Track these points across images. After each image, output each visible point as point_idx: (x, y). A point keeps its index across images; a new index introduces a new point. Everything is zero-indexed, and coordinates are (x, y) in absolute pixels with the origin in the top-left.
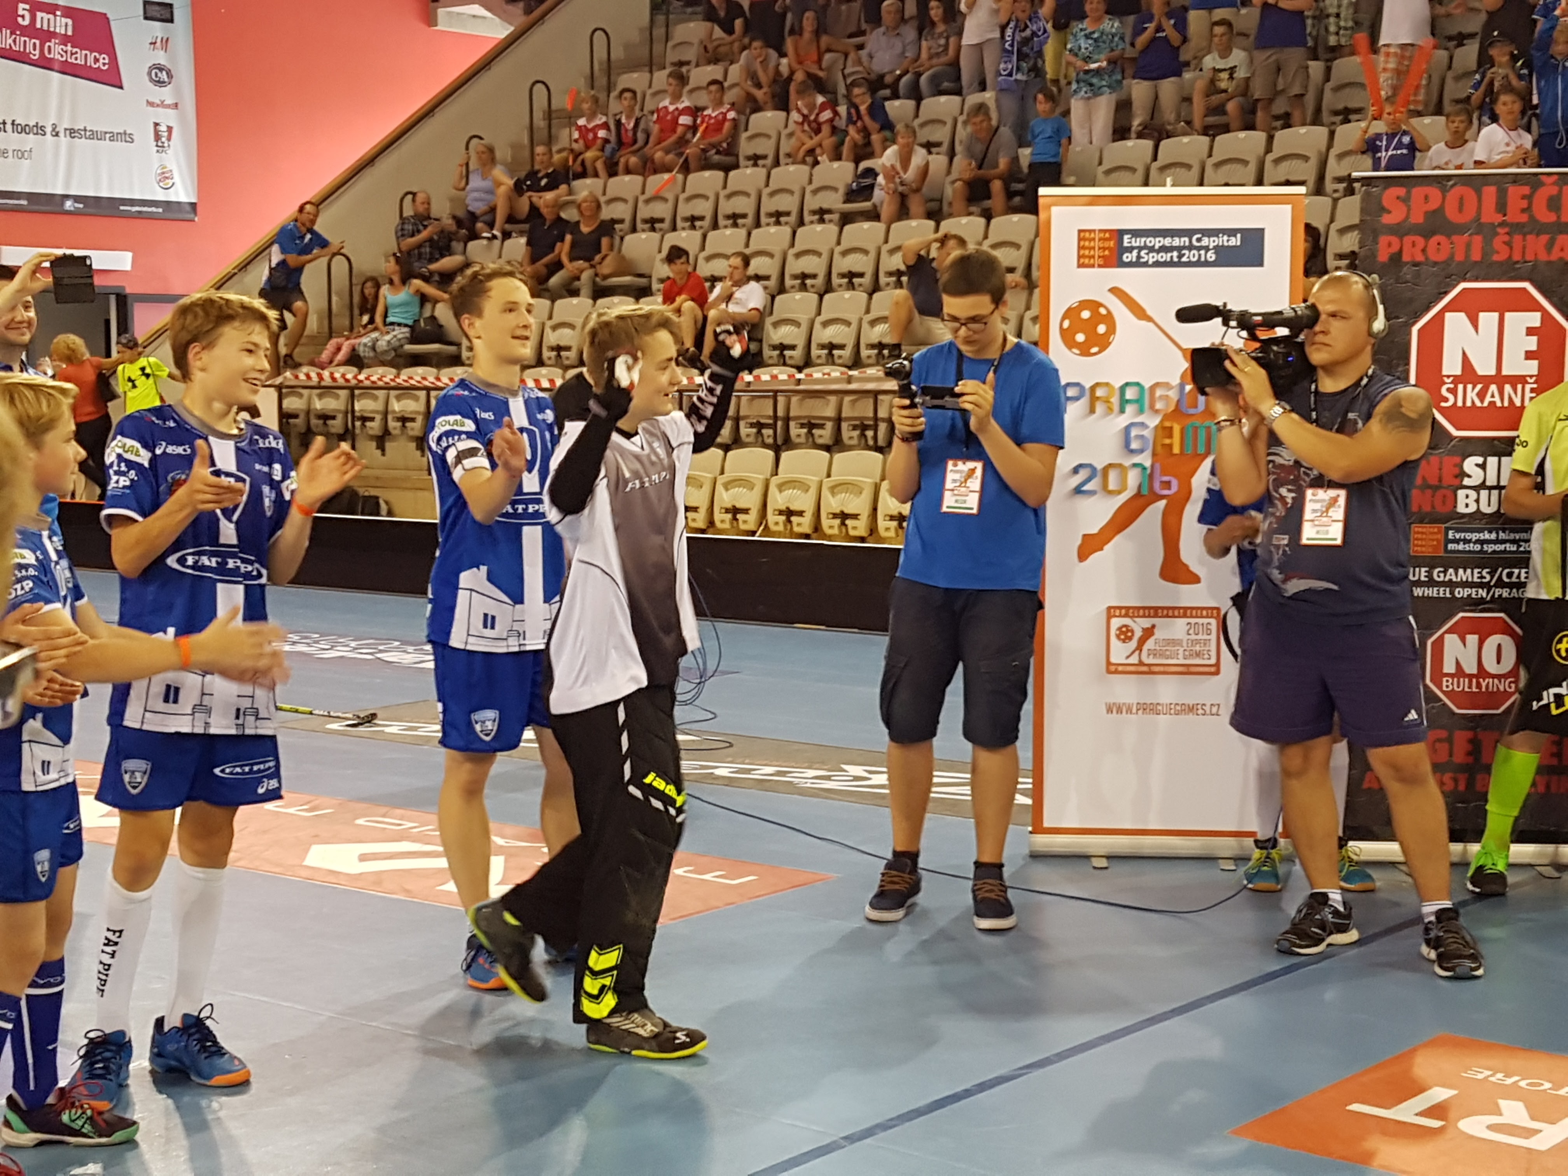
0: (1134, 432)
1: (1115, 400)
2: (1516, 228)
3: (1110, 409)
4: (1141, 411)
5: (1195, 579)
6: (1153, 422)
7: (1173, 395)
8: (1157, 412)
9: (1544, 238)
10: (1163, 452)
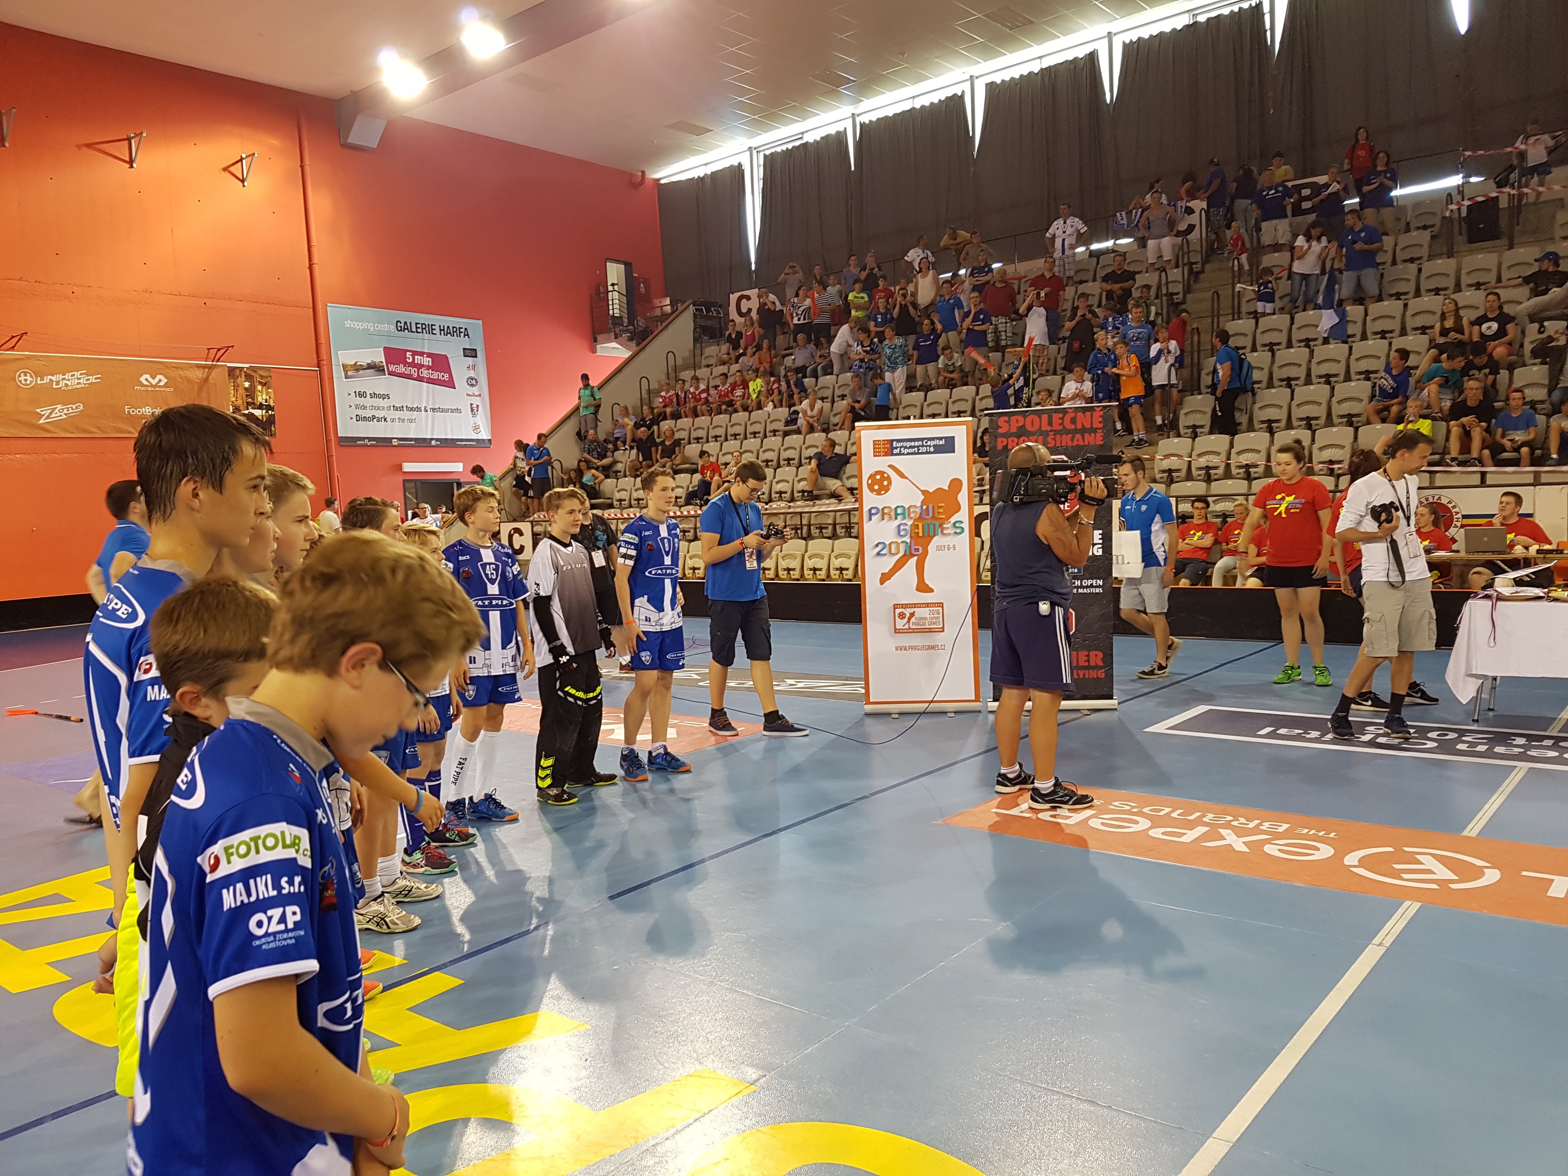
0: (902, 528)
1: (893, 514)
2: (1057, 432)
3: (891, 518)
4: (904, 518)
5: (932, 591)
6: (910, 523)
7: (918, 510)
8: (911, 518)
9: (1070, 436)
10: (915, 536)
